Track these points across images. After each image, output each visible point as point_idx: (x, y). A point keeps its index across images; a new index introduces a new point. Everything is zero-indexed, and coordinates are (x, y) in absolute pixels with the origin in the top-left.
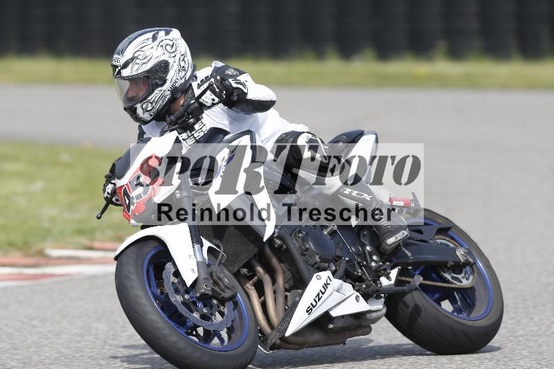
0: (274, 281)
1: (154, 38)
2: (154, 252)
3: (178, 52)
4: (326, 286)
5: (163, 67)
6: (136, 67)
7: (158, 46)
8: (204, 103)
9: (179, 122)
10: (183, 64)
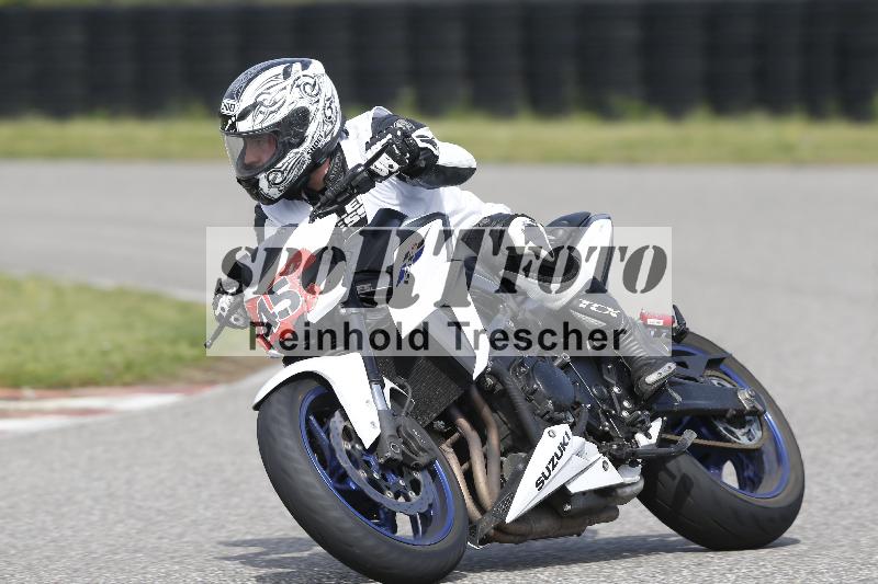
0: (484, 440)
1: (286, 74)
2: (312, 397)
3: (323, 95)
4: (563, 446)
5: (301, 118)
6: (261, 117)
7: (292, 86)
8: (378, 171)
9: (339, 200)
10: (328, 113)
